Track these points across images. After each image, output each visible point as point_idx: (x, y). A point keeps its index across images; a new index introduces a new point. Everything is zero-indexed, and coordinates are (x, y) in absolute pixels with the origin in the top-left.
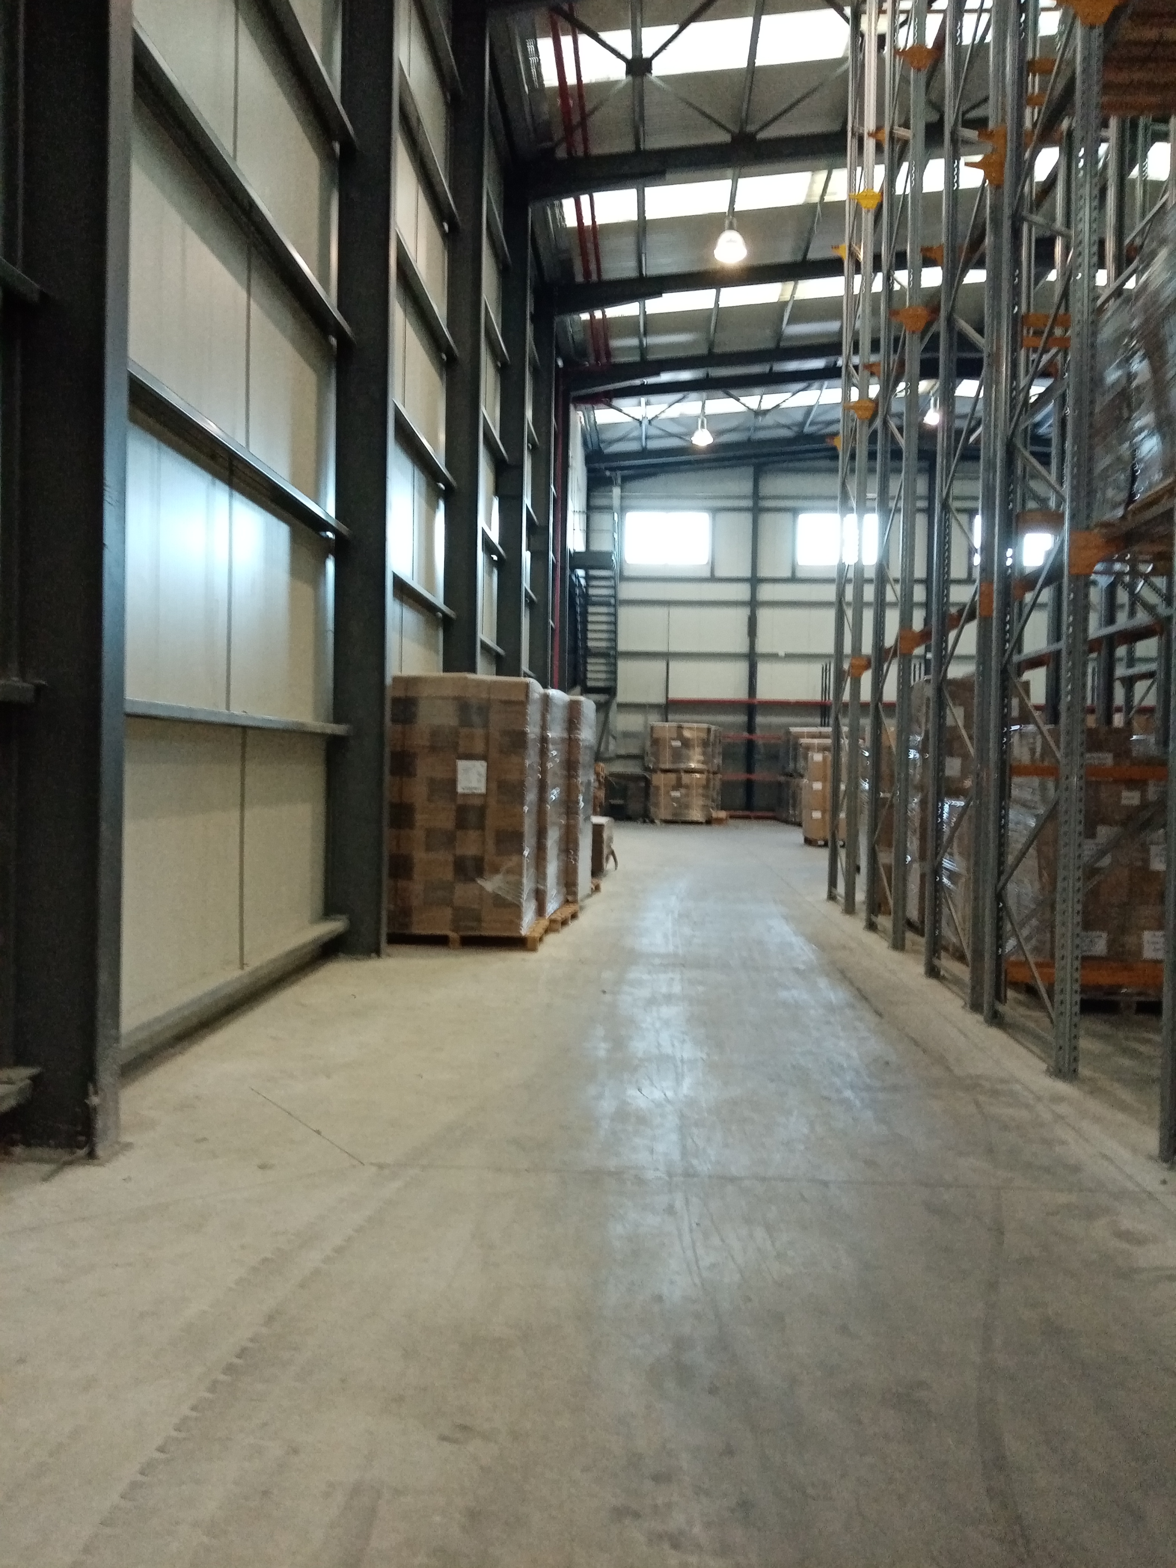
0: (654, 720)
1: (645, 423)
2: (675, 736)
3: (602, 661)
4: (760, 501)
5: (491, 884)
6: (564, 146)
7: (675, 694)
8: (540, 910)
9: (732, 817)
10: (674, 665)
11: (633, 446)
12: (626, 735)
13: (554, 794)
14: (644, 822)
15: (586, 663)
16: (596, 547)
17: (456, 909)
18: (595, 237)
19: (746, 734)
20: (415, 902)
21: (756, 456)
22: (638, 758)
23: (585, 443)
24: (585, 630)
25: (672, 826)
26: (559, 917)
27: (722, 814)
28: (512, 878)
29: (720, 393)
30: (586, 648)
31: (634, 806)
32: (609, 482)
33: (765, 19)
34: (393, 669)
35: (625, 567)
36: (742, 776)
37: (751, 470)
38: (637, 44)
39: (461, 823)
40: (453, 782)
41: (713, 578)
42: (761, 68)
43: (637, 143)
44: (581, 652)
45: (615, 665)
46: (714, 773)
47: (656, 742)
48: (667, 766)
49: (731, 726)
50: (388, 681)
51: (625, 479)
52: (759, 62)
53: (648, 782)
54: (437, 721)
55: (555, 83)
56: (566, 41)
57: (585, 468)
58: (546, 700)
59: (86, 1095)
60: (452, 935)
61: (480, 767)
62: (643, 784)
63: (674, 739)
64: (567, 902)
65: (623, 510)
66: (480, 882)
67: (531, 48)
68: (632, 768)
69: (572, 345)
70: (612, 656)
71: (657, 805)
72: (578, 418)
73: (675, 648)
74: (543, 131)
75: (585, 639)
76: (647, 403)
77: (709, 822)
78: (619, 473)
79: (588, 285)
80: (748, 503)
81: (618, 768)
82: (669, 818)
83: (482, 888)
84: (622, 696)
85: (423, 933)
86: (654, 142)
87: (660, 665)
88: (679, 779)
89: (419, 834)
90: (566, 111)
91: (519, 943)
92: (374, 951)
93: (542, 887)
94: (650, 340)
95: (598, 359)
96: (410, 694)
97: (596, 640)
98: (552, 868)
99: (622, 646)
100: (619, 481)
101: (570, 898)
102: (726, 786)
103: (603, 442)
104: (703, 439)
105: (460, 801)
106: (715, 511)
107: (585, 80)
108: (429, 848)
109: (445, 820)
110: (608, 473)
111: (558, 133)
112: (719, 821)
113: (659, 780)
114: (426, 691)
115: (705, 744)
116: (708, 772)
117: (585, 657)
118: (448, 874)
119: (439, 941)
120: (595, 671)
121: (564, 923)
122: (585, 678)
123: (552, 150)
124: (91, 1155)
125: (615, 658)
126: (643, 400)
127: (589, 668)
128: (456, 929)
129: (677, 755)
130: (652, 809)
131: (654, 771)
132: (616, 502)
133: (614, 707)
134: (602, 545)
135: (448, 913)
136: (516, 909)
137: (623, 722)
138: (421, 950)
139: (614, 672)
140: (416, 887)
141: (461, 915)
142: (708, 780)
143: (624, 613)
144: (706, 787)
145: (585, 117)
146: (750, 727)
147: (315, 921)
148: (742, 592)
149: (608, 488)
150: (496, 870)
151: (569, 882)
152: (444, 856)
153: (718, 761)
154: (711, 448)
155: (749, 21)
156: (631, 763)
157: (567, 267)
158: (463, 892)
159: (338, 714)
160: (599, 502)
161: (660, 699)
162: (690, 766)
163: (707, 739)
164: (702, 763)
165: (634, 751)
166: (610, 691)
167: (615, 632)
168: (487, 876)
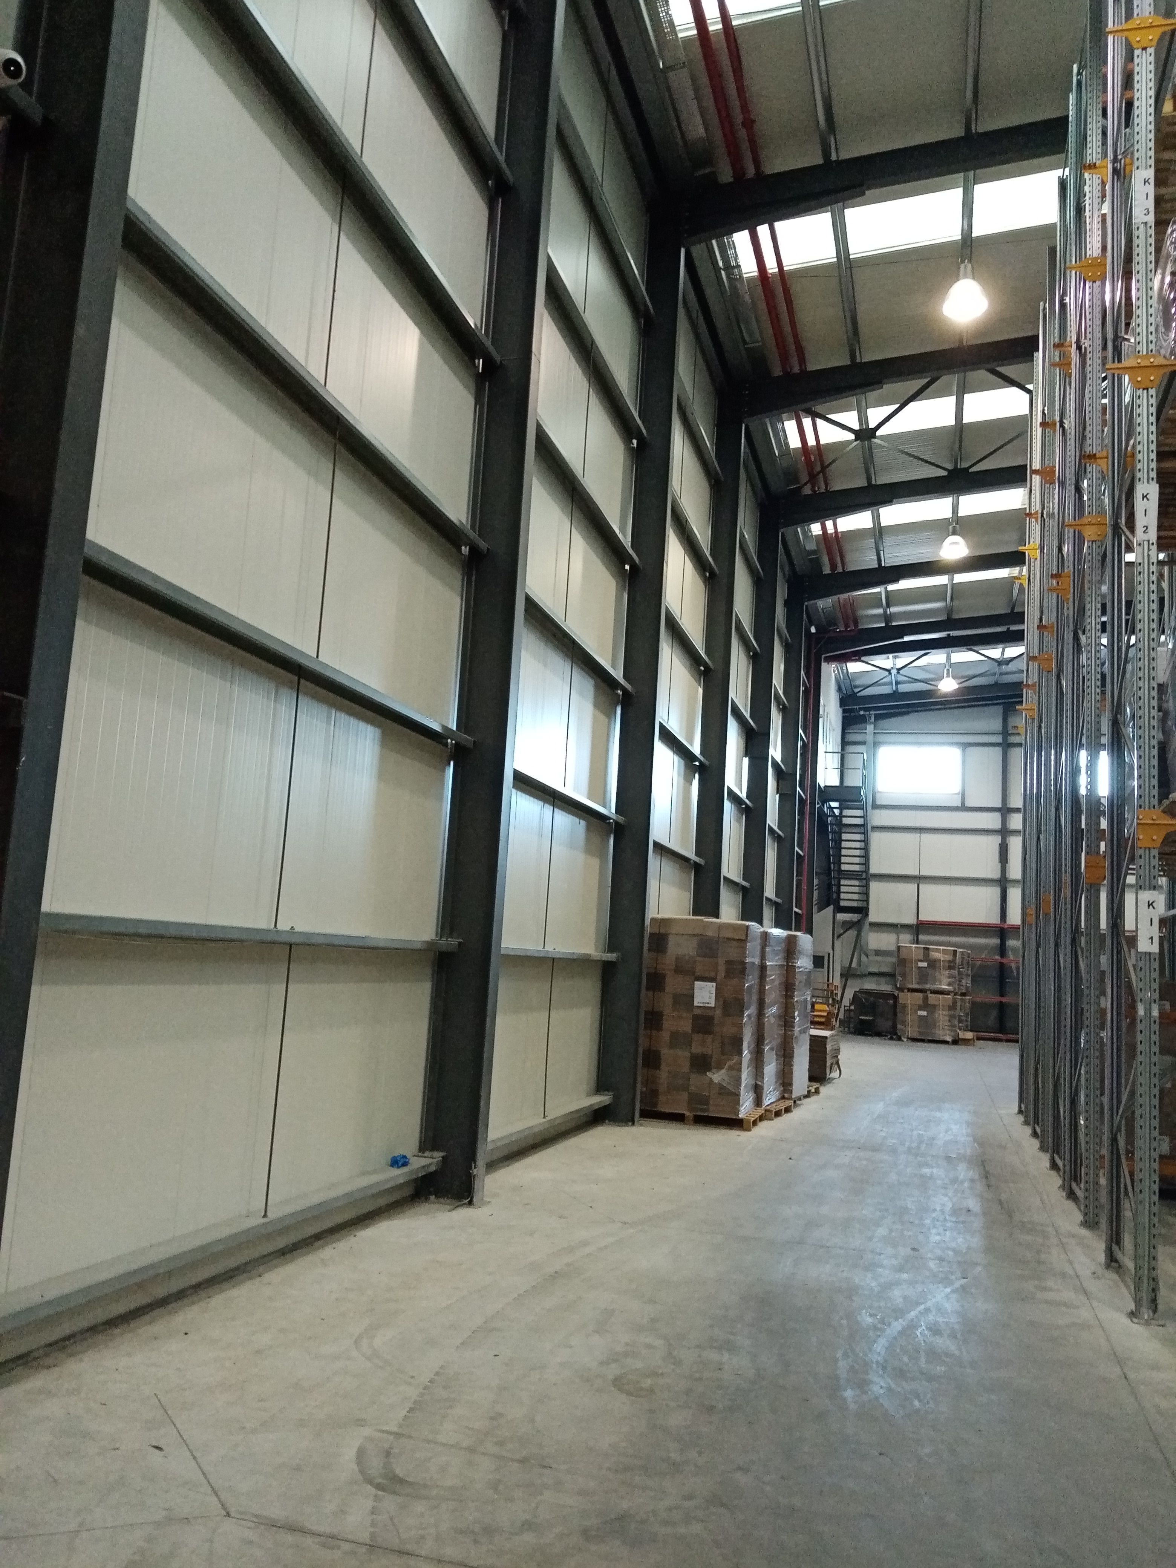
0: (905, 940)
1: (894, 672)
2: (921, 957)
3: (857, 883)
4: (1009, 737)
5: (717, 1077)
6: (809, 486)
7: (926, 916)
8: (758, 1102)
9: (979, 1039)
10: (925, 888)
11: (886, 690)
12: (878, 953)
13: (772, 1011)
14: (891, 1039)
15: (839, 886)
16: (848, 783)
17: (691, 1094)
18: (838, 543)
19: (997, 957)
20: (662, 1088)
21: (1003, 697)
22: (890, 976)
23: (839, 689)
24: (839, 856)
25: (919, 1044)
26: (774, 1108)
27: (969, 1035)
28: (734, 1073)
29: (964, 649)
30: (840, 871)
31: (884, 1024)
32: (863, 720)
33: (968, 397)
34: (652, 912)
35: (878, 796)
36: (994, 999)
37: (1000, 709)
38: (863, 418)
39: (696, 1030)
40: (692, 997)
41: (963, 808)
42: (970, 425)
43: (869, 479)
44: (834, 876)
45: (867, 886)
46: (963, 994)
47: (903, 962)
48: (915, 986)
49: (982, 948)
50: (647, 922)
51: (878, 717)
52: (966, 420)
53: (895, 998)
54: (681, 952)
55: (799, 445)
56: (807, 422)
57: (840, 711)
58: (765, 937)
59: (470, 1168)
60: (687, 1113)
61: (711, 987)
62: (891, 1002)
63: (921, 961)
64: (783, 1098)
65: (876, 744)
66: (709, 1074)
67: (780, 426)
68: (885, 987)
69: (822, 615)
70: (865, 877)
71: (904, 1023)
72: (830, 672)
73: (925, 872)
74: (791, 475)
75: (839, 863)
76: (895, 657)
77: (956, 1042)
78: (872, 712)
79: (833, 576)
80: (998, 739)
81: (870, 985)
82: (916, 1035)
83: (711, 1080)
84: (873, 917)
85: (667, 1111)
86: (883, 479)
87: (912, 887)
88: (926, 999)
89: (666, 1035)
90: (809, 463)
91: (737, 1124)
92: (629, 1120)
93: (760, 1083)
94: (894, 609)
95: (847, 626)
96: (663, 931)
97: (850, 862)
98: (770, 1069)
99: (873, 870)
100: (873, 719)
101: (786, 1095)
102: (977, 1008)
103: (856, 687)
104: (948, 686)
105: (697, 1012)
106: (966, 746)
107: (823, 441)
108: (672, 1046)
109: (686, 1026)
110: (862, 713)
111: (804, 477)
112: (966, 1042)
113: (907, 999)
114: (674, 930)
115: (951, 966)
116: (955, 993)
117: (838, 879)
118: (686, 1067)
119: (677, 1118)
120: (849, 892)
121: (778, 1114)
122: (839, 899)
123: (800, 489)
124: (471, 1203)
125: (867, 880)
126: (891, 656)
127: (844, 889)
128: (690, 1110)
129: (923, 975)
130: (899, 1026)
131: (901, 990)
132: (869, 738)
133: (867, 926)
134: (854, 780)
135: (685, 1095)
136: (735, 1097)
137: (877, 941)
138: (663, 1123)
139: (867, 894)
140: (663, 1075)
141: (694, 1100)
142: (955, 1002)
143: (875, 838)
144: (952, 1007)
145: (824, 468)
146: (1002, 950)
147: (589, 1095)
148: (992, 821)
149: (863, 725)
150: (719, 1067)
151: (785, 1081)
152: (683, 1053)
153: (967, 982)
154: (960, 691)
155: (952, 399)
156: (883, 980)
157: (816, 563)
158: (696, 1082)
159: (611, 946)
160: (851, 738)
161: (911, 920)
162: (937, 986)
163: (954, 961)
164: (949, 985)
165: (884, 969)
166: (863, 911)
167: (866, 857)
168: (714, 1070)
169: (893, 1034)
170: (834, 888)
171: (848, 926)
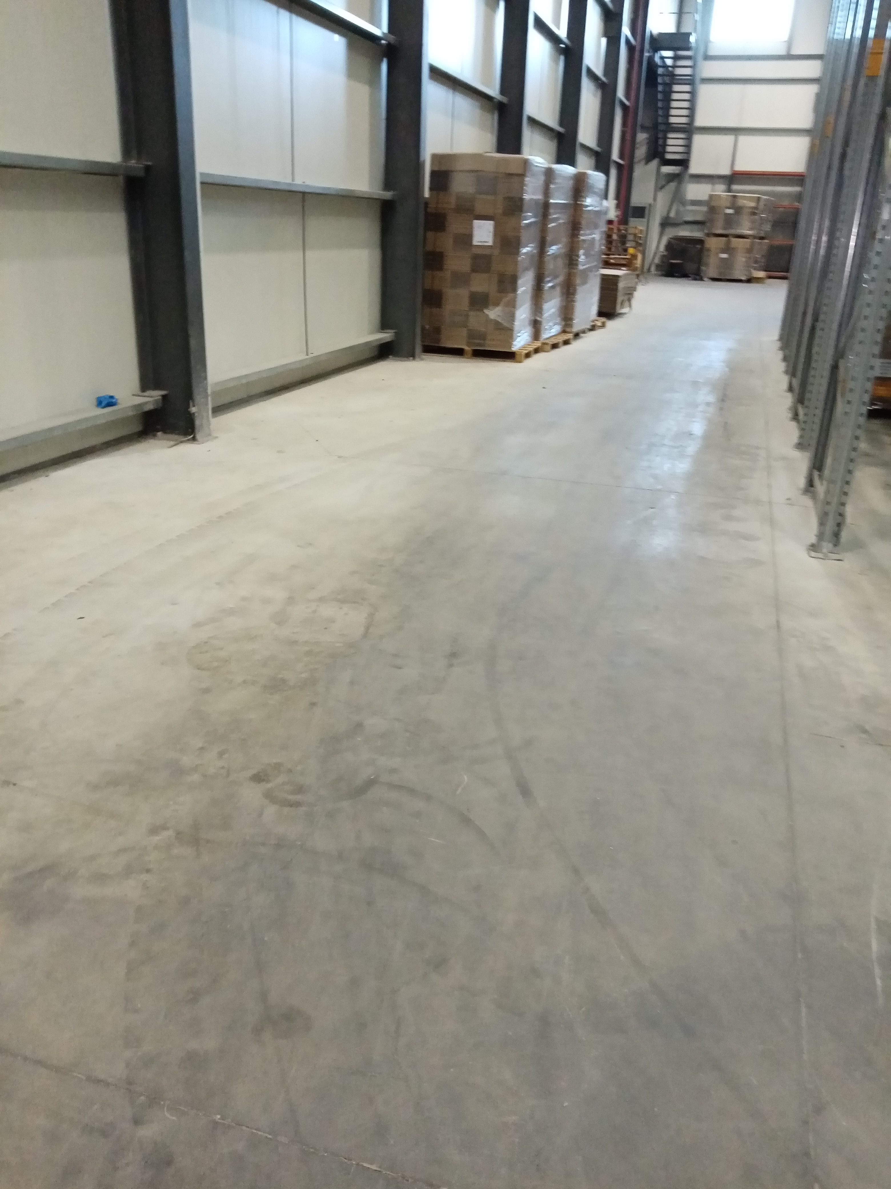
0: (720, 190)
2: (730, 205)
3: (682, 136)
5: (494, 313)
7: (741, 166)
8: (536, 335)
9: (770, 277)
10: (744, 140)
12: (695, 203)
13: (555, 249)
14: (695, 279)
15: (665, 138)
17: (469, 330)
19: (796, 204)
20: (445, 326)
22: (701, 223)
24: (668, 108)
25: (718, 283)
26: (552, 341)
27: (761, 274)
28: (509, 310)
30: (668, 124)
31: (690, 267)
35: (710, 45)
36: (783, 241)
39: (475, 269)
40: (470, 236)
41: (789, 57)
44: (662, 127)
45: (690, 139)
46: (762, 238)
47: (712, 209)
48: (720, 231)
49: (783, 196)
53: (703, 243)
54: (463, 190)
58: (549, 174)
59: (188, 407)
60: (466, 348)
61: (489, 225)
62: (699, 246)
63: (729, 208)
64: (563, 332)
66: (486, 311)
68: (696, 233)
70: (689, 130)
71: (707, 265)
73: (741, 124)
75: (667, 116)
77: (749, 281)
81: (685, 232)
82: (716, 275)
83: (487, 316)
84: (694, 168)
85: (449, 345)
87: (729, 139)
88: (728, 243)
89: (448, 275)
91: (509, 356)
92: (411, 355)
93: (539, 319)
96: (443, 168)
97: (677, 117)
98: (551, 307)
99: (700, 121)
101: (568, 330)
102: (772, 250)
105: (475, 251)
108: (453, 285)
109: (464, 265)
112: (758, 280)
113: (713, 243)
115: (754, 212)
116: (754, 237)
117: (666, 132)
118: (465, 305)
119: (458, 352)
120: (674, 145)
121: (555, 346)
122: (665, 152)
124: (194, 439)
125: (691, 133)
127: (670, 142)
128: (468, 344)
129: (729, 221)
130: (703, 268)
131: (708, 235)
133: (687, 178)
134: (690, 26)
135: (464, 332)
136: (509, 332)
137: (694, 192)
138: (444, 358)
139: (689, 146)
140: (446, 313)
141: (473, 335)
143: (703, 90)
144: (750, 251)
148: (814, 69)
150: (497, 304)
151: (567, 317)
152: (464, 293)
153: (767, 227)
156: (695, 227)
158: (474, 318)
159: (388, 183)
161: (726, 171)
162: (739, 231)
163: (756, 208)
164: (751, 229)
165: (699, 218)
166: (684, 163)
167: (692, 109)
168: (491, 307)
169: (697, 276)
170: (660, 142)
171: (672, 177)
